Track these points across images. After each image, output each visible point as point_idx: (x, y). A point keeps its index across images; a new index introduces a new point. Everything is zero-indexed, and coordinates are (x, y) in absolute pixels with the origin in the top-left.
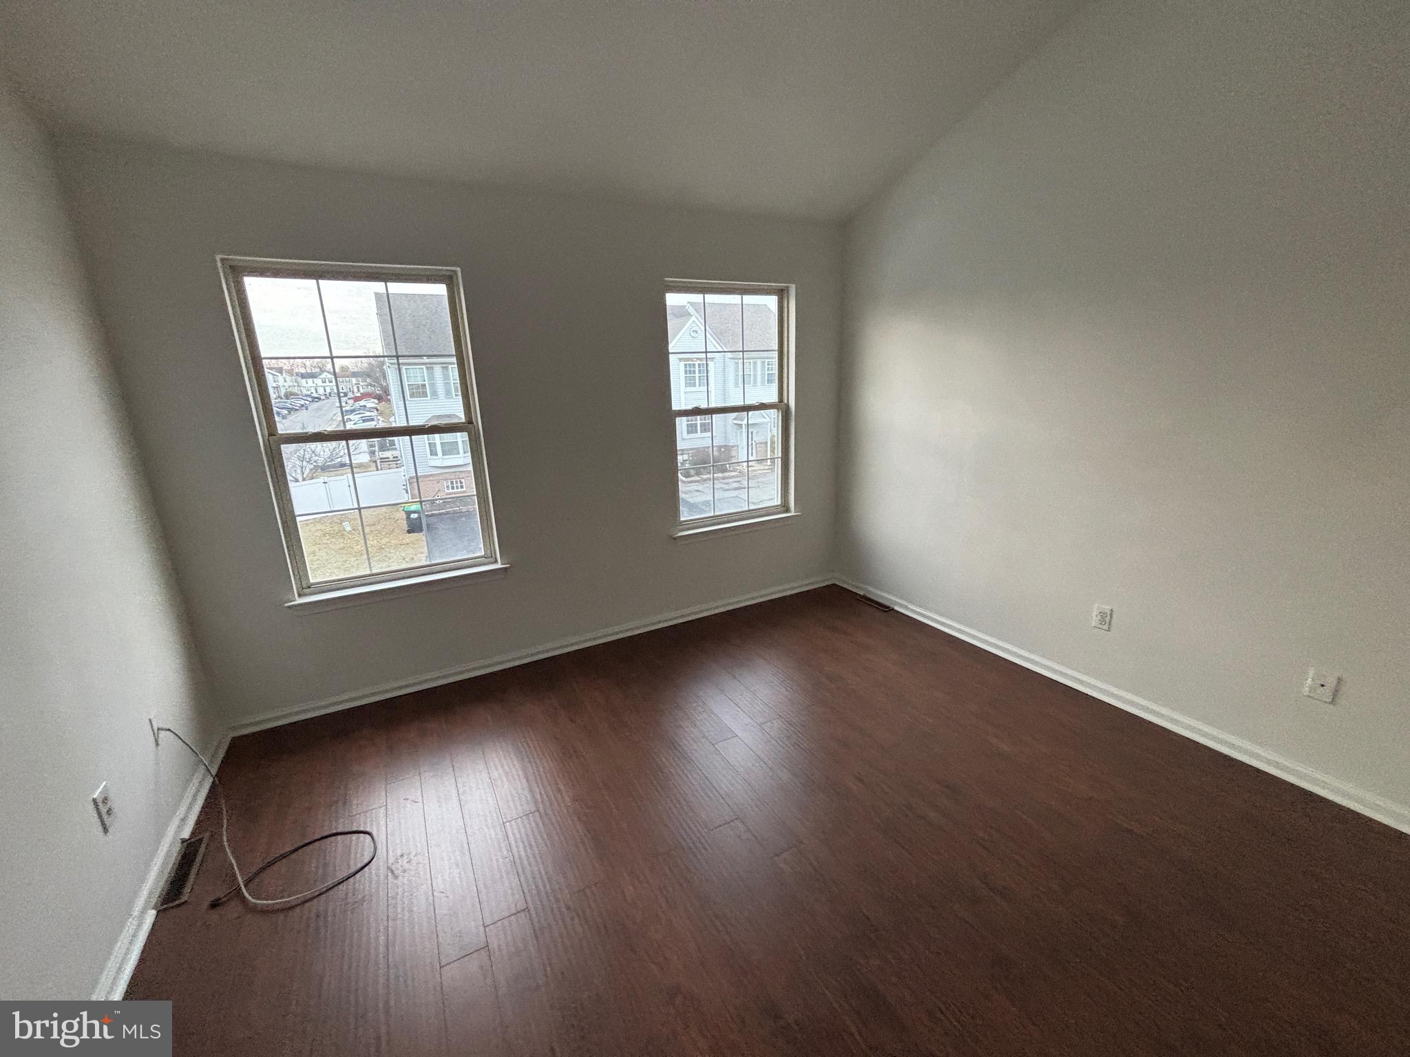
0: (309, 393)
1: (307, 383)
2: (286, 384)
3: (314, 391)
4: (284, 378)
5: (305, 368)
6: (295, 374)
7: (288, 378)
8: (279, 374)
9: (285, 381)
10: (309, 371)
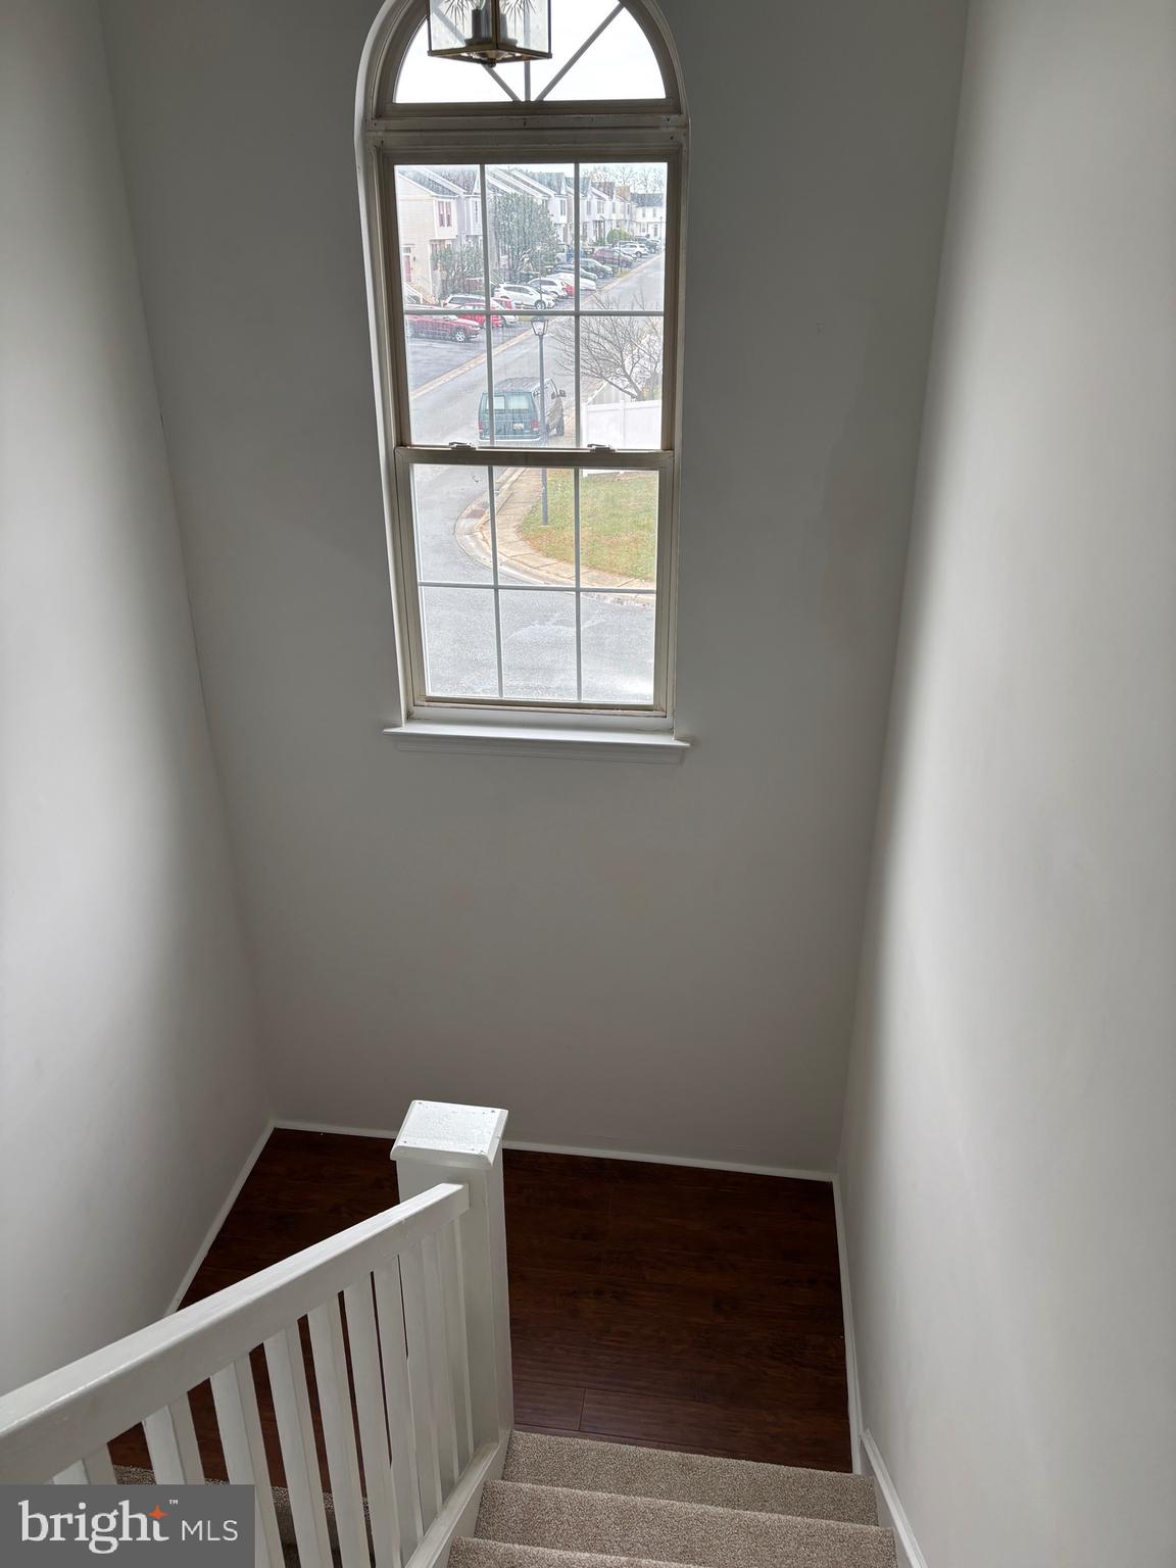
0: (644, 234)
1: (644, 215)
2: (614, 217)
3: (651, 232)
4: (614, 204)
5: (646, 186)
6: (629, 198)
7: (619, 205)
8: (606, 197)
9: (614, 211)
10: (650, 192)
